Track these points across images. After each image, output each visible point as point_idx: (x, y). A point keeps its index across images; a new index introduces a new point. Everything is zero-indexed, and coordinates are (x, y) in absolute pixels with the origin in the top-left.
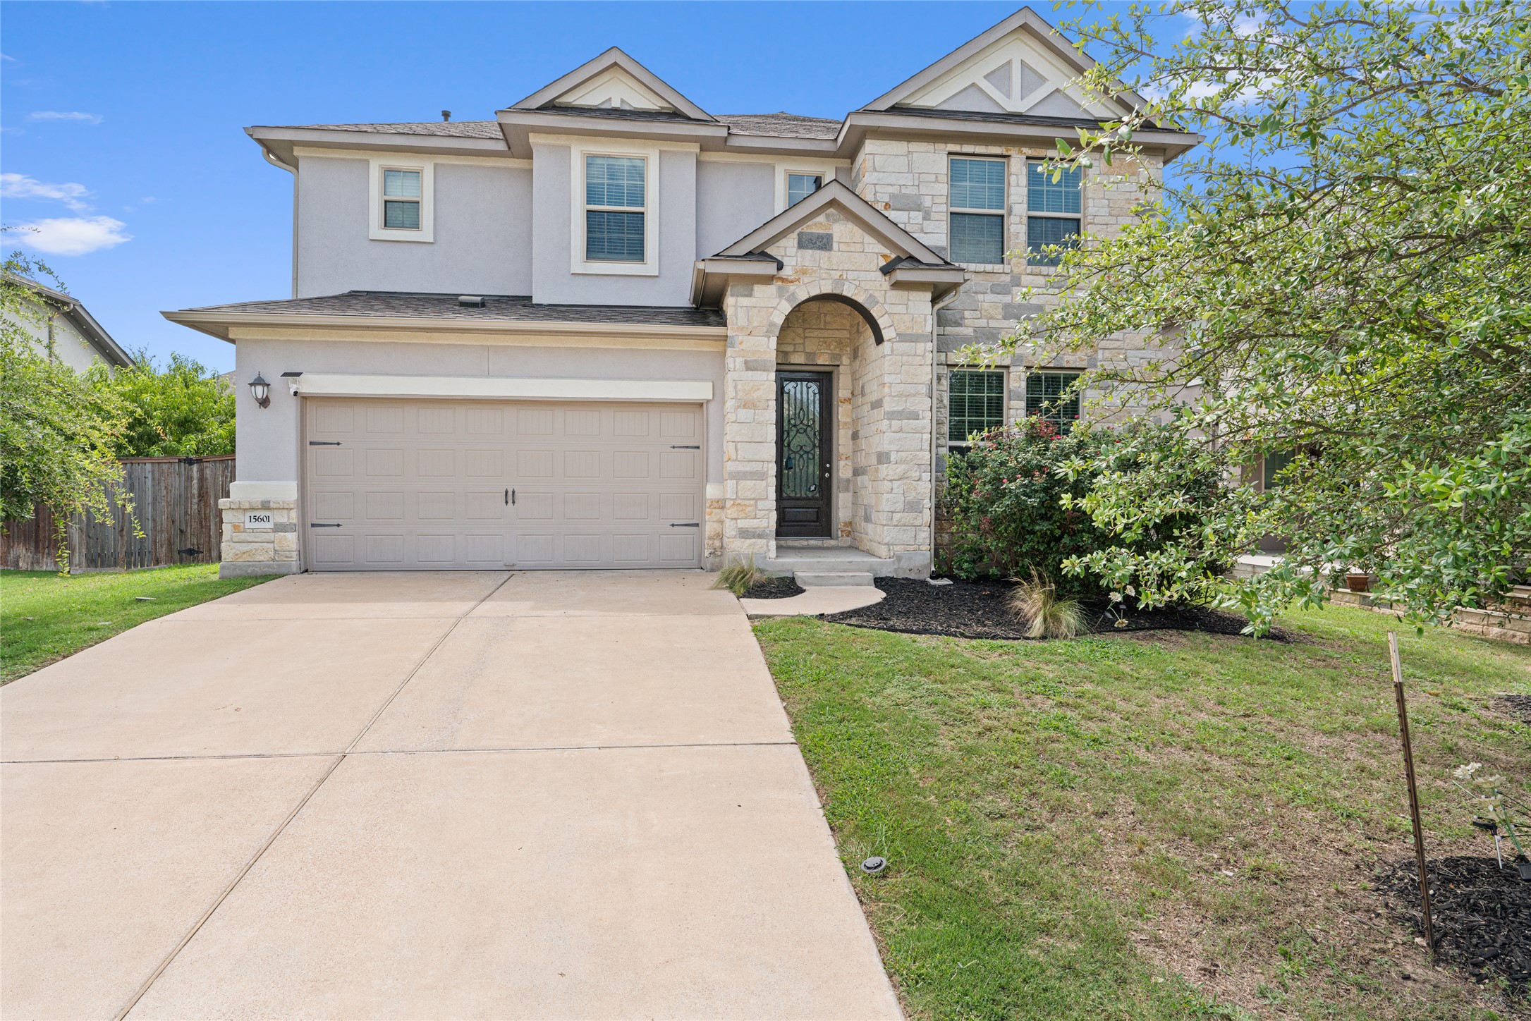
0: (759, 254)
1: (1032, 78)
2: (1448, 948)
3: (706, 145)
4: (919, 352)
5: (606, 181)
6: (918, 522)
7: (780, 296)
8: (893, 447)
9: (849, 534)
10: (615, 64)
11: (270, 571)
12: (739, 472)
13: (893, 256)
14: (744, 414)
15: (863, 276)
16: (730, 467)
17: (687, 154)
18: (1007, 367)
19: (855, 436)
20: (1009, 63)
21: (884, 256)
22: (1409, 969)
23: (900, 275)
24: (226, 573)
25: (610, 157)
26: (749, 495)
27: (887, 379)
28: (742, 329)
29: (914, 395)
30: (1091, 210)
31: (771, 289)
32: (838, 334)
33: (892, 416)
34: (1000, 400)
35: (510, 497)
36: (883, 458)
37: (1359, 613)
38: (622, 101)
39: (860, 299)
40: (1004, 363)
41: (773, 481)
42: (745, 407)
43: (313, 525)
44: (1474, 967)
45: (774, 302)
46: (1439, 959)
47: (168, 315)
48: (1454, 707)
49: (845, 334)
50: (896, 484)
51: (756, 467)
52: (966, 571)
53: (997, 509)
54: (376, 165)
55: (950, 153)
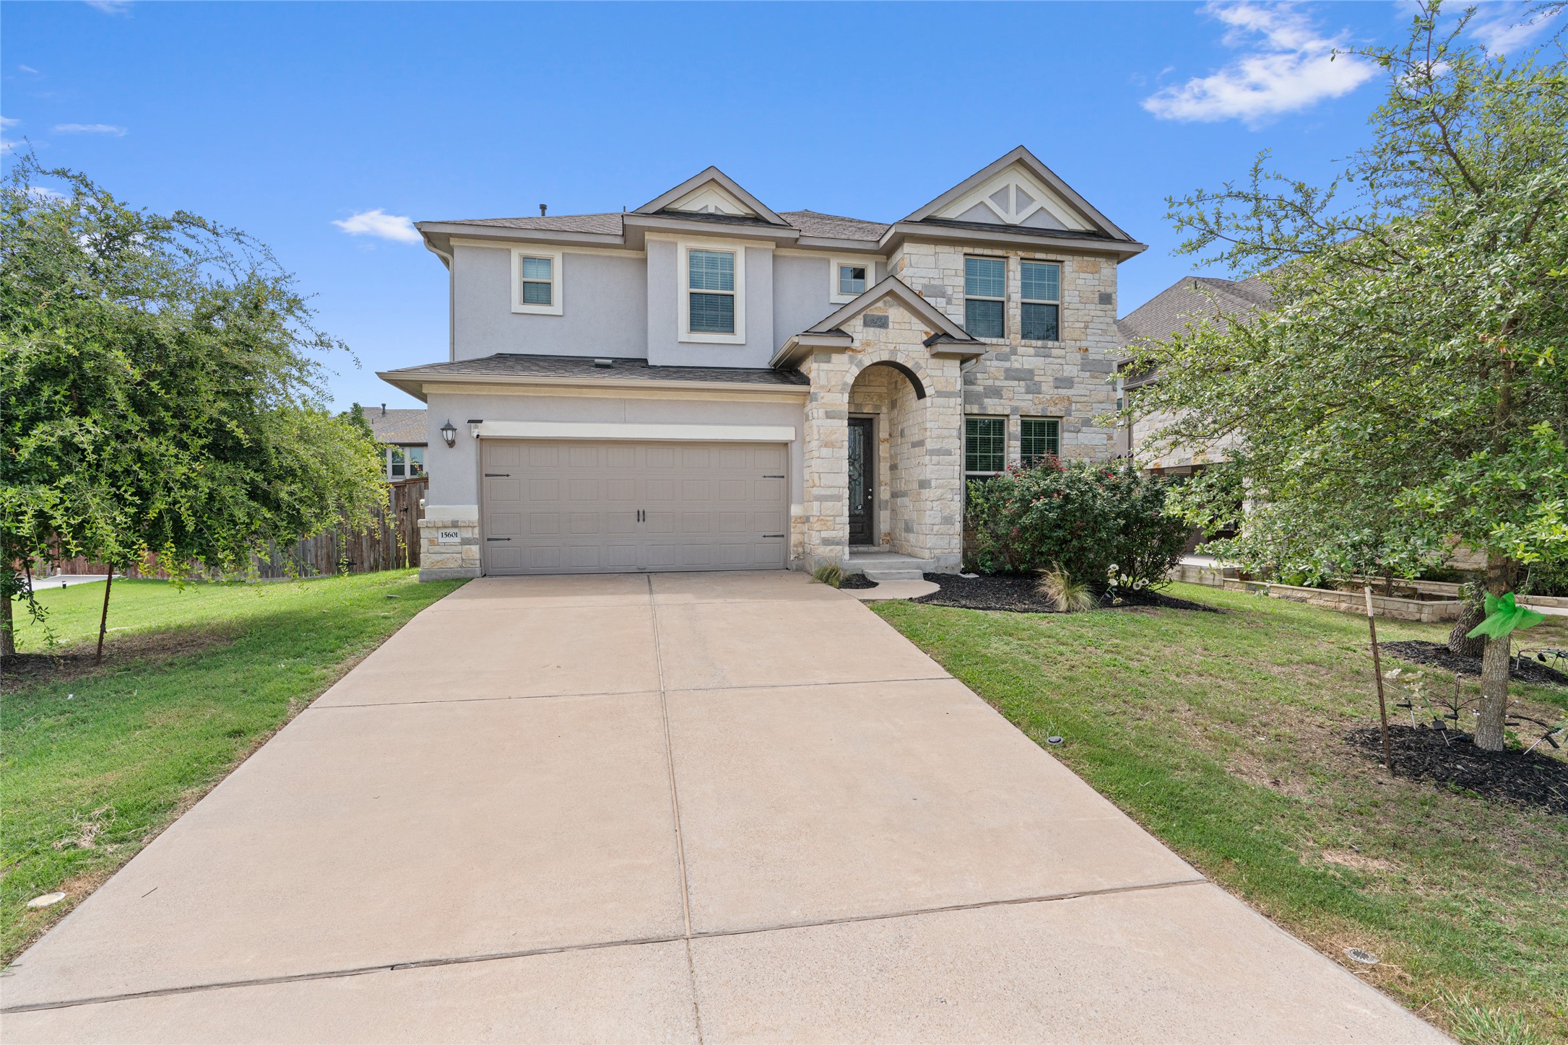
0: (837, 332)
1: (1025, 199)
2: (1398, 767)
3: (780, 243)
4: (951, 405)
5: (704, 270)
6: (951, 532)
7: (851, 363)
8: (933, 476)
9: (888, 542)
10: (713, 180)
11: (459, 575)
12: (822, 496)
13: (933, 333)
14: (825, 452)
15: (911, 347)
16: (816, 491)
17: (765, 249)
18: (1007, 416)
19: (893, 467)
20: (1007, 187)
21: (926, 333)
22: (1380, 779)
23: (941, 348)
24: (425, 577)
25: (707, 252)
26: (829, 512)
27: (929, 425)
28: (822, 387)
29: (948, 437)
30: (1067, 299)
31: (844, 358)
32: (878, 390)
33: (932, 452)
34: (1002, 441)
35: (641, 516)
36: (924, 484)
37: (1247, 595)
38: (716, 208)
39: (909, 365)
40: (1006, 413)
41: (847, 502)
42: (826, 446)
43: (489, 540)
44: (1415, 775)
45: (846, 367)
46: (1395, 774)
47: (381, 375)
48: (1348, 649)
49: (884, 390)
50: (935, 504)
51: (835, 492)
52: (989, 567)
53: (1026, 520)
54: (516, 254)
55: (965, 254)
